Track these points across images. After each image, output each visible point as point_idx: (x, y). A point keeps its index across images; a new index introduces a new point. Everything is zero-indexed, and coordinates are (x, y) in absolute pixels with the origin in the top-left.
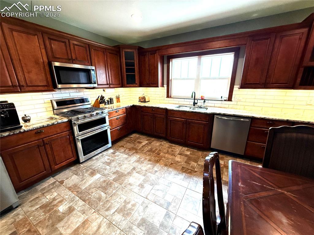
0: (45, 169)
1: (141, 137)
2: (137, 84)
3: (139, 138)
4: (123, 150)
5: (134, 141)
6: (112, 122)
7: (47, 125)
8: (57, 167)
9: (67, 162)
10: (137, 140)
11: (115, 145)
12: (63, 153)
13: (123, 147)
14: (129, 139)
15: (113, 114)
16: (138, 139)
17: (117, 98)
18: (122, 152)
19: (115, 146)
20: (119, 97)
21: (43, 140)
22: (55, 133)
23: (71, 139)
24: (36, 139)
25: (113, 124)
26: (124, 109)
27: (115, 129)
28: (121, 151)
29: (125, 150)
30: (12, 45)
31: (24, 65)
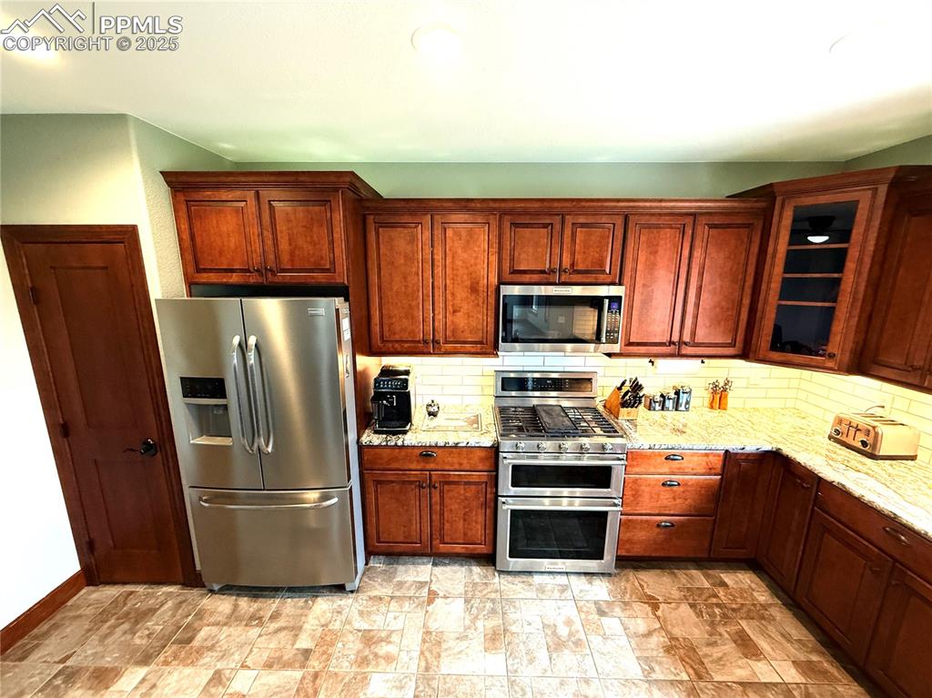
0: (421, 540)
1: (771, 619)
2: (832, 356)
3: (762, 618)
4: (641, 625)
5: (724, 616)
6: (637, 491)
7: (442, 444)
8: (443, 548)
9: (467, 548)
10: (744, 624)
11: (631, 574)
12: (462, 522)
13: (655, 607)
14: (707, 585)
15: (653, 462)
16: (749, 617)
17: (714, 392)
18: (632, 629)
19: (627, 581)
20: (725, 390)
21: (430, 474)
22: (457, 467)
23: (488, 496)
24: (419, 467)
25: (641, 499)
26: (719, 456)
27: (644, 517)
28: (631, 623)
29: (649, 634)
30: (438, 257)
31: (449, 297)
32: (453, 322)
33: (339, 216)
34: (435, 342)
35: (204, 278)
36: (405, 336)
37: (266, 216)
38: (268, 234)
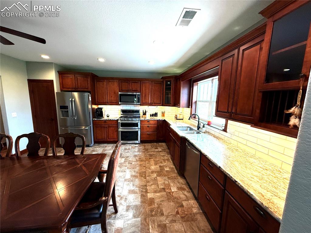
0: (105, 138)
7: (108, 119)
8: (109, 140)
9: (113, 140)
12: (112, 135)
19: (142, 144)
20: (164, 113)
21: (106, 125)
23: (117, 129)
24: (104, 124)
25: (144, 129)
26: (156, 121)
27: (145, 133)
30: (108, 87)
31: (110, 94)
32: (111, 99)
33: (89, 80)
34: (108, 102)
35: (64, 89)
36: (102, 101)
37: (76, 79)
38: (76, 82)
